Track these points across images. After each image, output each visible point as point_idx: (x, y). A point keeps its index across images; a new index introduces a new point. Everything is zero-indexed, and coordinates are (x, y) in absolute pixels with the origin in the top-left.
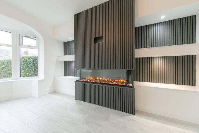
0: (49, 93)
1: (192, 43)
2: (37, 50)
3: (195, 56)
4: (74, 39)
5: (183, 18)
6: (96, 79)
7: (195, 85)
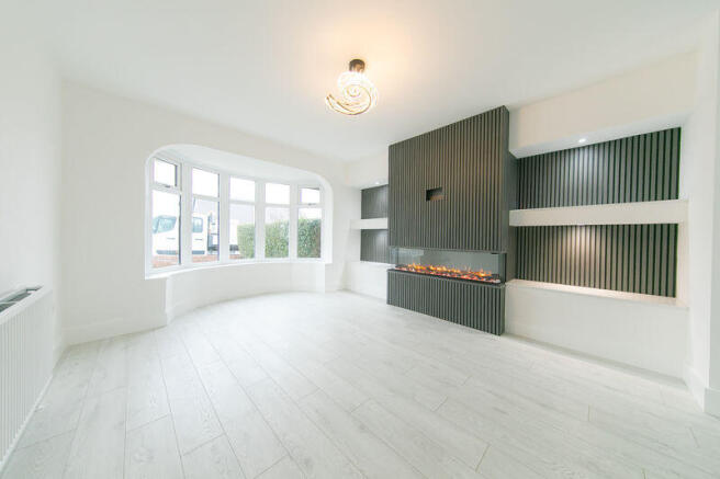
0: (340, 290)
1: (670, 199)
2: (320, 210)
3: (676, 225)
4: (387, 183)
5: (645, 135)
6: (429, 269)
7: (674, 296)
